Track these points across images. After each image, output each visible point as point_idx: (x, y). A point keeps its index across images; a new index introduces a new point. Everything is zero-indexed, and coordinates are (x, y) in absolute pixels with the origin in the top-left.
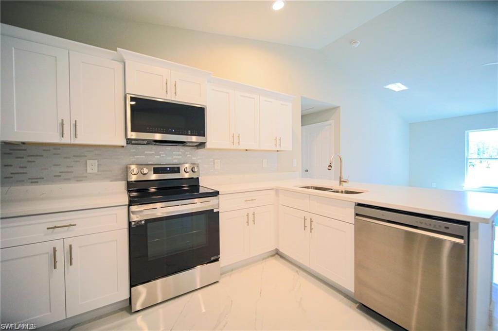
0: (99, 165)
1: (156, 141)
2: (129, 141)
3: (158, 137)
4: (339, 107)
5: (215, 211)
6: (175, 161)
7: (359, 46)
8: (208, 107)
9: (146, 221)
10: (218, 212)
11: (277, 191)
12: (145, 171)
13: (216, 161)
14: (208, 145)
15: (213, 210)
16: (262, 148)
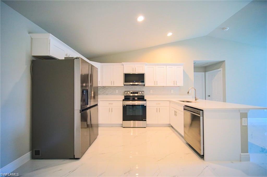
0: (119, 91)
1: (131, 85)
2: (124, 85)
3: (131, 83)
4: (225, 61)
5: (145, 105)
6: (137, 90)
7: (228, 30)
8: (145, 74)
9: (127, 105)
10: (146, 106)
11: (170, 101)
12: (128, 93)
13: (151, 90)
14: (146, 85)
15: (144, 105)
16: (167, 86)
